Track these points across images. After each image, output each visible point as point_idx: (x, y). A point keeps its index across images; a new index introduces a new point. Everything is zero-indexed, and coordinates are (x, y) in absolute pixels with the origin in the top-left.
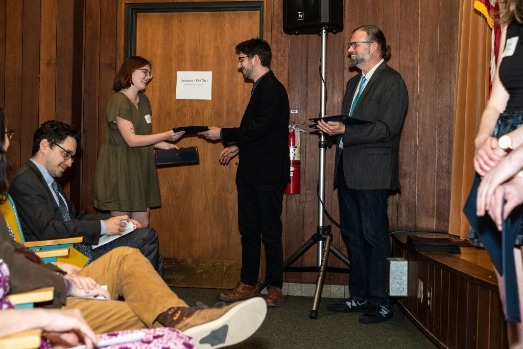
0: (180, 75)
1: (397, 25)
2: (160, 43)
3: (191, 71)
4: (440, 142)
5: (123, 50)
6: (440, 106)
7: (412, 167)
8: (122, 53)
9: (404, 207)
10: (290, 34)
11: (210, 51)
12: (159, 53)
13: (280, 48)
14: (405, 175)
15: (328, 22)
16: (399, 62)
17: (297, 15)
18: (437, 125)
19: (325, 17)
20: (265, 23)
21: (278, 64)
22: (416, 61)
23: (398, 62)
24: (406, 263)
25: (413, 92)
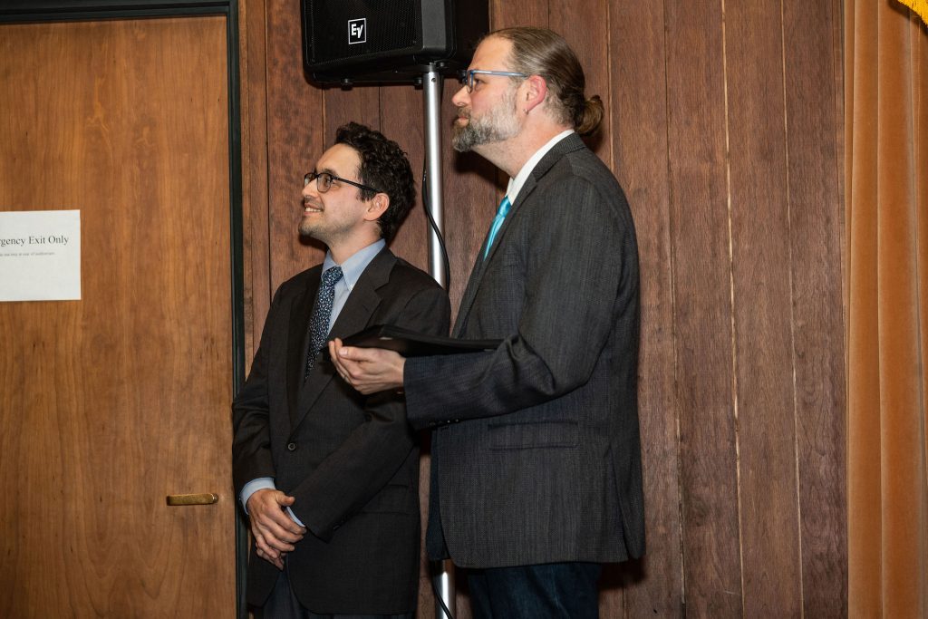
1: (657, 50)
3: (13, 210)
4: (806, 405)
6: (799, 294)
7: (723, 488)
9: (704, 617)
10: (324, 87)
11: (73, 147)
13: (296, 129)
14: (703, 514)
15: (443, 46)
16: (669, 164)
17: (345, 30)
18: (794, 355)
19: (434, 34)
20: (244, 53)
21: (289, 180)
22: (719, 157)
23: (663, 164)
25: (715, 255)
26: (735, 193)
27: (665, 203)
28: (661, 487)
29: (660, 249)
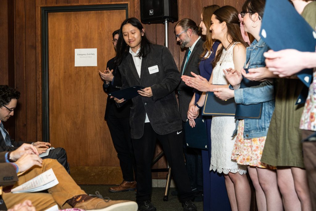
0: (77, 51)
2: (63, 31)
3: (84, 48)
5: (40, 36)
8: (40, 38)
10: (145, 24)
11: (96, 36)
12: (63, 37)
15: (168, 15)
17: (149, 12)
19: (167, 13)
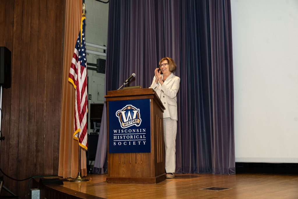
1: (36, 86)
4: (54, 136)
6: (54, 120)
7: (42, 147)
9: (38, 166)
14: (39, 151)
15: (3, 83)
18: (53, 129)
19: (2, 81)
22: (44, 101)
23: (36, 102)
24: (39, 191)
25: (43, 115)
26: (46, 106)
27: (36, 107)
28: (33, 147)
29: (35, 114)
